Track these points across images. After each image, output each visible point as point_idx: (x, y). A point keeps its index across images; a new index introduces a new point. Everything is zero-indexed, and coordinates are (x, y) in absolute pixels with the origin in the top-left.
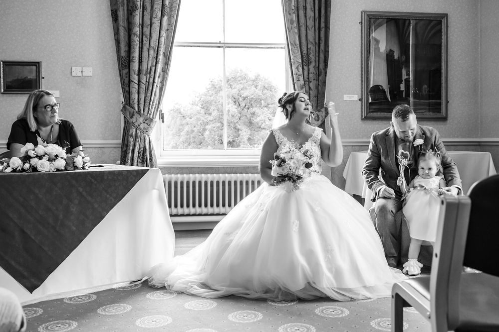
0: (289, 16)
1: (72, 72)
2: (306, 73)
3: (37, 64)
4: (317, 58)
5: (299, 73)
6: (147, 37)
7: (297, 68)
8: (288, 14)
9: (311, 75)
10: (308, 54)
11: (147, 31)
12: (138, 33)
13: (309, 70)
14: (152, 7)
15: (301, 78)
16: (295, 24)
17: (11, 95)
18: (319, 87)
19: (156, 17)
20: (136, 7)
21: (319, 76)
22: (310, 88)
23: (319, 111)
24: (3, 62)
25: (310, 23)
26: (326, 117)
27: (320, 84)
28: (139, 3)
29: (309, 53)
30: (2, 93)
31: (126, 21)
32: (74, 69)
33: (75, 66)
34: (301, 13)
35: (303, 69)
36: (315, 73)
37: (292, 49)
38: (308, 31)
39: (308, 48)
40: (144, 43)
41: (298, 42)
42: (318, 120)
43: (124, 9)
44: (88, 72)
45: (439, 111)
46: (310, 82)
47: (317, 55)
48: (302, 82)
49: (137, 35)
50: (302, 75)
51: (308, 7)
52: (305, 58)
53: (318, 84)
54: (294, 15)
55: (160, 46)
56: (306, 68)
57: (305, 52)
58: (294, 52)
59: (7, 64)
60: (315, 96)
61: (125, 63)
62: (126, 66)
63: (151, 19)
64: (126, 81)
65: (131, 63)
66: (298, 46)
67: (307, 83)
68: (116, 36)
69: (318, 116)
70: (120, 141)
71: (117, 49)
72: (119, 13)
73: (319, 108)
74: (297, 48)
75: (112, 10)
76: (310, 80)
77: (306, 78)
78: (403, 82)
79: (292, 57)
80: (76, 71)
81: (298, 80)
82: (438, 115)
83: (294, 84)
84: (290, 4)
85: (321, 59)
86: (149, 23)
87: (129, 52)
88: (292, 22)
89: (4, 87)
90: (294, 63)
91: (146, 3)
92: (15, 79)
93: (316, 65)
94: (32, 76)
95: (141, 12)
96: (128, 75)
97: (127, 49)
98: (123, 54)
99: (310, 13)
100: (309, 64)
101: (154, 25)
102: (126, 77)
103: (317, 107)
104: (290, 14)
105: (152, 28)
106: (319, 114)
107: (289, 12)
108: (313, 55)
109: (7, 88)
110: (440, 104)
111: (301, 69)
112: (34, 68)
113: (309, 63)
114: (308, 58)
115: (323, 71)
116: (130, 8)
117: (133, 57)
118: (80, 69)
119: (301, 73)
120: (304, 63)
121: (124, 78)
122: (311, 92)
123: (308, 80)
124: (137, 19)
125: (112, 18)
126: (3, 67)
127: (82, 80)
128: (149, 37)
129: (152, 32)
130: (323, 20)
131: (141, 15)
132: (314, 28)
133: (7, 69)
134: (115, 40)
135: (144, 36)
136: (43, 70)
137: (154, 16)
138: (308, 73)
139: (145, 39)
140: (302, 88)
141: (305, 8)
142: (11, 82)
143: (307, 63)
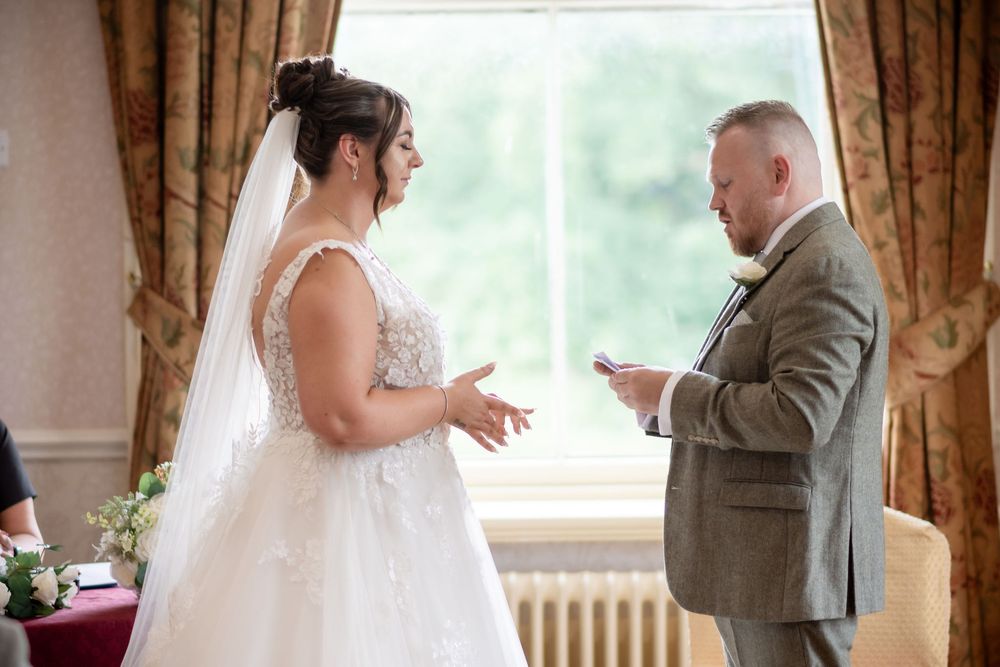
2: (897, 142)
4: (948, 77)
5: (865, 145)
6: (232, 16)
7: (859, 123)
9: (920, 153)
10: (906, 62)
13: (909, 129)
15: (878, 167)
18: (959, 202)
21: (955, 150)
22: (914, 207)
23: (957, 302)
26: (987, 325)
27: (959, 185)
29: (911, 54)
35: (885, 123)
36: (937, 139)
37: (835, 42)
39: (905, 36)
40: (219, 40)
42: (952, 343)
46: (913, 181)
47: (948, 60)
48: (880, 182)
49: (191, 6)
50: (882, 155)
52: (893, 80)
53: (953, 188)
55: (283, 47)
56: (897, 121)
57: (892, 50)
58: (844, 57)
60: (939, 242)
61: (142, 117)
62: (146, 130)
64: (150, 191)
65: (170, 122)
66: (865, 28)
67: (904, 185)
69: (952, 327)
70: (126, 434)
71: (108, 58)
73: (954, 291)
74: (859, 35)
76: (917, 172)
77: (896, 165)
79: (836, 77)
81: (864, 176)
85: (963, 78)
87: (161, 73)
90: (845, 103)
93: (941, 105)
96: (155, 169)
97: (150, 59)
98: (136, 79)
100: (910, 101)
102: (150, 176)
103: (947, 286)
106: (955, 314)
108: (929, 67)
111: (874, 129)
113: (909, 97)
114: (908, 78)
115: (975, 130)
117: (176, 97)
119: (878, 143)
120: (889, 101)
121: (141, 177)
122: (920, 224)
123: (905, 172)
128: (238, 11)
134: (103, 18)
135: (220, 12)
138: (909, 143)
139: (223, 21)
140: (880, 209)
143: (902, 98)
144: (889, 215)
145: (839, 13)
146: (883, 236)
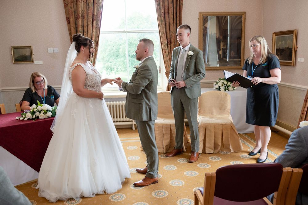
0: (160, 18)
1: (48, 51)
2: (169, 48)
3: (30, 47)
4: (175, 40)
5: (166, 49)
6: (86, 33)
7: (165, 46)
8: (159, 17)
11: (85, 29)
12: (81, 30)
13: (171, 47)
14: (88, 16)
15: (167, 51)
16: (163, 23)
17: (18, 64)
19: (90, 22)
20: (79, 17)
24: (13, 47)
25: (171, 21)
28: (80, 14)
29: (171, 37)
30: (14, 63)
31: (74, 24)
32: (49, 49)
33: (49, 48)
34: (167, 16)
35: (168, 46)
37: (162, 36)
38: (170, 26)
39: (170, 35)
41: (165, 32)
43: (73, 18)
44: (56, 50)
45: (240, 65)
48: (167, 53)
49: (80, 32)
51: (170, 13)
52: (169, 41)
54: (163, 17)
55: (93, 37)
56: (169, 46)
57: (169, 37)
58: (162, 38)
59: (15, 48)
63: (87, 23)
66: (165, 34)
67: (170, 53)
68: (70, 32)
71: (70, 39)
72: (70, 19)
74: (164, 35)
75: (66, 18)
77: (169, 51)
78: (221, 50)
79: (162, 40)
80: (50, 50)
81: (165, 52)
82: (239, 67)
83: (163, 54)
84: (160, 11)
86: (86, 25)
88: (161, 21)
89: (14, 60)
90: (163, 44)
91: (84, 14)
92: (19, 55)
93: (174, 44)
94: (28, 54)
95: (82, 19)
99: (171, 16)
100: (171, 43)
101: (89, 26)
104: (160, 17)
105: (88, 27)
107: (160, 16)
108: (173, 39)
109: (16, 60)
110: (240, 61)
111: (166, 47)
112: (29, 49)
114: (170, 40)
116: (76, 16)
118: (52, 49)
119: (167, 49)
120: (168, 43)
124: (80, 23)
125: (67, 22)
126: (13, 49)
127: (53, 55)
128: (87, 32)
129: (88, 30)
130: (178, 19)
131: (82, 21)
132: (173, 24)
133: (15, 50)
135: (84, 32)
136: (33, 50)
137: (89, 21)
138: (171, 48)
140: (167, 57)
141: (169, 14)
142: (17, 57)
143: (170, 43)
144: (168, 57)
145: (162, 32)
146: (168, 60)
